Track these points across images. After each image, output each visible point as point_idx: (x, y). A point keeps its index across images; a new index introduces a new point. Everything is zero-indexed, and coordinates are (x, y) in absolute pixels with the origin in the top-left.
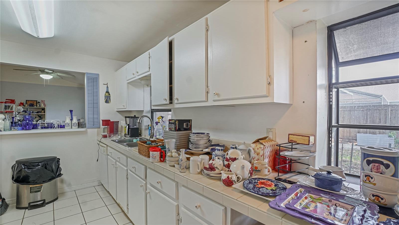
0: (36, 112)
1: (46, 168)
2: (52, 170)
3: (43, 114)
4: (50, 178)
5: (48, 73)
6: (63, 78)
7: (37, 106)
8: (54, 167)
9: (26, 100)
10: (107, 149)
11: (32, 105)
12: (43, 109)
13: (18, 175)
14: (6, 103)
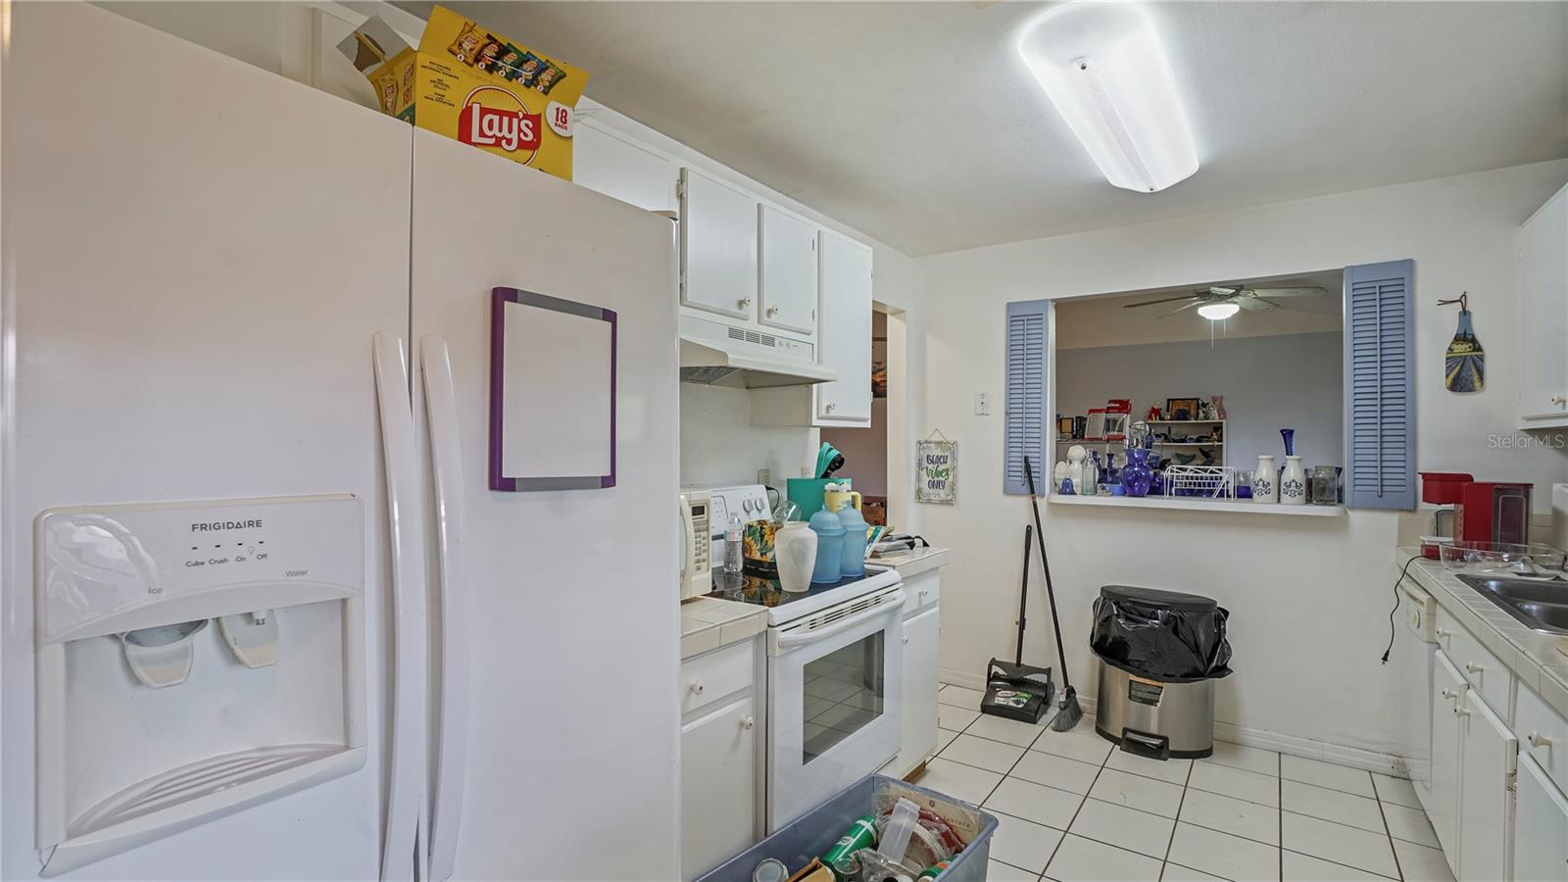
0: (1195, 437)
1: (1176, 631)
2: (1196, 644)
3: (1217, 444)
4: (1186, 671)
5: (1222, 298)
6: (1278, 306)
7: (1197, 418)
8: (1202, 637)
9: (1169, 400)
10: (1432, 615)
11: (1182, 415)
12: (1218, 428)
13: (1103, 632)
14: (1108, 410)
